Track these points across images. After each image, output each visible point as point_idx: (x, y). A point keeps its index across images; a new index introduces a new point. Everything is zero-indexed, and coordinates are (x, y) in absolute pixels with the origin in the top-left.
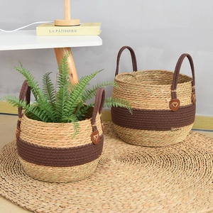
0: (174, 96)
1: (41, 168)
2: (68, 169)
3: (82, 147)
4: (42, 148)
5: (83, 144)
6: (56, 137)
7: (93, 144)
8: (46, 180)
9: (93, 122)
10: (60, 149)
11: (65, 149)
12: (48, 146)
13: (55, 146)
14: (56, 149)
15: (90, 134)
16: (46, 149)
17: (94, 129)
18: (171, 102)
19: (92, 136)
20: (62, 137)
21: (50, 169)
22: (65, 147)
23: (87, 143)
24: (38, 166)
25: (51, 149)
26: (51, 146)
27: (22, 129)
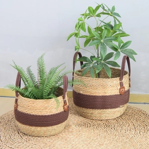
0: (121, 84)
1: (33, 128)
2: (50, 128)
3: (59, 114)
4: (33, 116)
5: (58, 112)
6: (42, 108)
7: (65, 111)
8: (36, 135)
9: (64, 98)
10: (45, 116)
11: (49, 116)
12: (37, 114)
13: (42, 114)
14: (42, 116)
15: (62, 105)
16: (36, 116)
17: (65, 102)
18: (120, 89)
19: (64, 106)
20: (46, 108)
21: (39, 129)
22: (48, 114)
23: (61, 111)
24: (31, 127)
25: (39, 116)
26: (40, 114)
27: (19, 104)
